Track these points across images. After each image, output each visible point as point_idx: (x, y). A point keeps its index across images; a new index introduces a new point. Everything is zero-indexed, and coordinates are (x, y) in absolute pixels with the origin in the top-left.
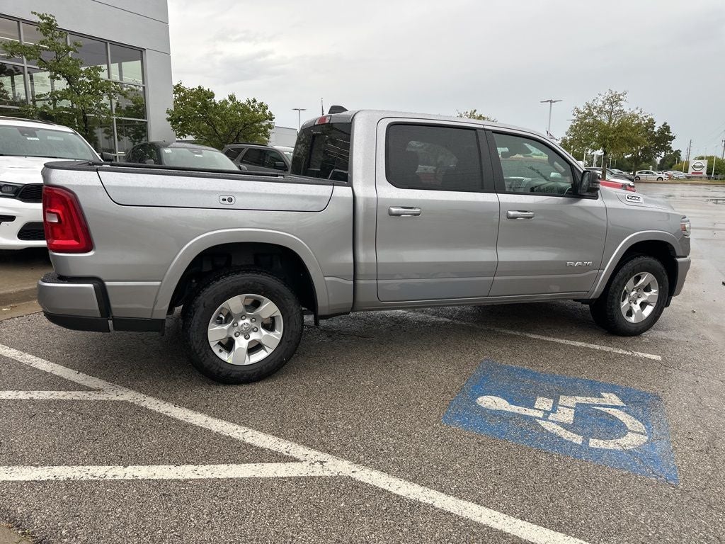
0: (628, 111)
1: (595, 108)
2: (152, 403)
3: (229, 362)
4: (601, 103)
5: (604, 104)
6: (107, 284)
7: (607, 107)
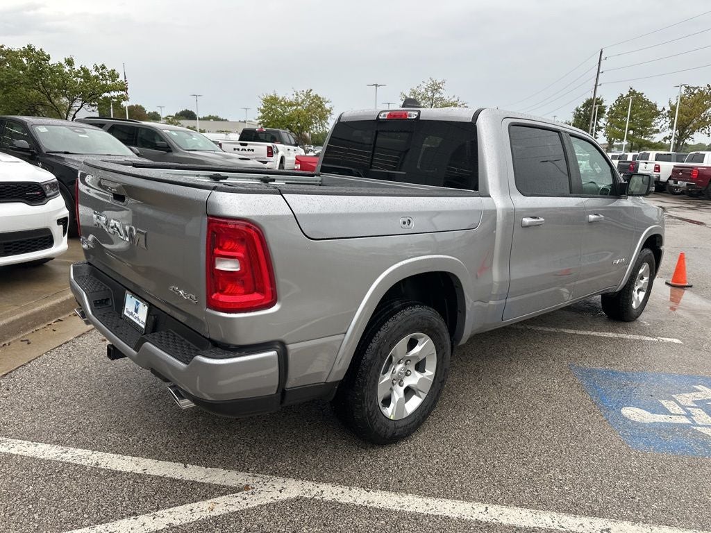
0: (446, 98)
1: (420, 94)
2: (329, 492)
3: (392, 418)
4: (423, 90)
5: (427, 91)
6: (290, 347)
7: (430, 94)
